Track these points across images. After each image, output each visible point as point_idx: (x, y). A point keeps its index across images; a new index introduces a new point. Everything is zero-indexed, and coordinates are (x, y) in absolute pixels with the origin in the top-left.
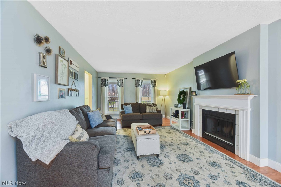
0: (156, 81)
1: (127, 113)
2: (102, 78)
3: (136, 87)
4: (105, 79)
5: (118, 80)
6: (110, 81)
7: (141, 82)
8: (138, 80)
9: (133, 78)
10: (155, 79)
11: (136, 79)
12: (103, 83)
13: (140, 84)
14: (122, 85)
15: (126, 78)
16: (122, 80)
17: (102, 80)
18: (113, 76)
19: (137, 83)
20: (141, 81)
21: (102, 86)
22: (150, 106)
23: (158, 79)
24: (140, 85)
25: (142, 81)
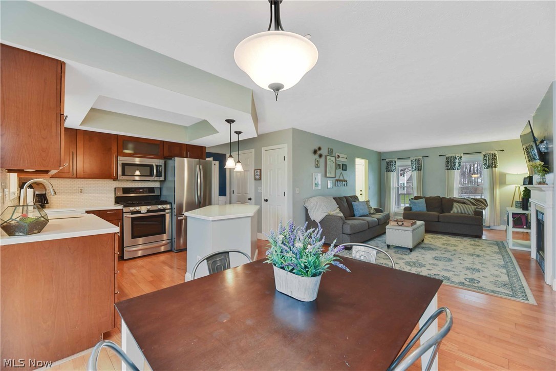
0: (495, 156)
1: (414, 210)
2: (387, 160)
3: (448, 169)
4: (392, 161)
5: (412, 161)
6: (399, 163)
7: (457, 160)
8: (451, 157)
9: (440, 156)
10: (493, 152)
11: (447, 156)
12: (389, 167)
13: (455, 165)
14: (419, 169)
15: (427, 156)
16: (420, 160)
17: (387, 163)
18: (403, 155)
19: (448, 163)
20: (458, 158)
21: (387, 171)
22: (464, 203)
23: (503, 150)
24: (457, 165)
25: (461, 158)
